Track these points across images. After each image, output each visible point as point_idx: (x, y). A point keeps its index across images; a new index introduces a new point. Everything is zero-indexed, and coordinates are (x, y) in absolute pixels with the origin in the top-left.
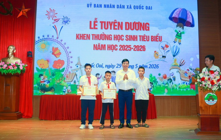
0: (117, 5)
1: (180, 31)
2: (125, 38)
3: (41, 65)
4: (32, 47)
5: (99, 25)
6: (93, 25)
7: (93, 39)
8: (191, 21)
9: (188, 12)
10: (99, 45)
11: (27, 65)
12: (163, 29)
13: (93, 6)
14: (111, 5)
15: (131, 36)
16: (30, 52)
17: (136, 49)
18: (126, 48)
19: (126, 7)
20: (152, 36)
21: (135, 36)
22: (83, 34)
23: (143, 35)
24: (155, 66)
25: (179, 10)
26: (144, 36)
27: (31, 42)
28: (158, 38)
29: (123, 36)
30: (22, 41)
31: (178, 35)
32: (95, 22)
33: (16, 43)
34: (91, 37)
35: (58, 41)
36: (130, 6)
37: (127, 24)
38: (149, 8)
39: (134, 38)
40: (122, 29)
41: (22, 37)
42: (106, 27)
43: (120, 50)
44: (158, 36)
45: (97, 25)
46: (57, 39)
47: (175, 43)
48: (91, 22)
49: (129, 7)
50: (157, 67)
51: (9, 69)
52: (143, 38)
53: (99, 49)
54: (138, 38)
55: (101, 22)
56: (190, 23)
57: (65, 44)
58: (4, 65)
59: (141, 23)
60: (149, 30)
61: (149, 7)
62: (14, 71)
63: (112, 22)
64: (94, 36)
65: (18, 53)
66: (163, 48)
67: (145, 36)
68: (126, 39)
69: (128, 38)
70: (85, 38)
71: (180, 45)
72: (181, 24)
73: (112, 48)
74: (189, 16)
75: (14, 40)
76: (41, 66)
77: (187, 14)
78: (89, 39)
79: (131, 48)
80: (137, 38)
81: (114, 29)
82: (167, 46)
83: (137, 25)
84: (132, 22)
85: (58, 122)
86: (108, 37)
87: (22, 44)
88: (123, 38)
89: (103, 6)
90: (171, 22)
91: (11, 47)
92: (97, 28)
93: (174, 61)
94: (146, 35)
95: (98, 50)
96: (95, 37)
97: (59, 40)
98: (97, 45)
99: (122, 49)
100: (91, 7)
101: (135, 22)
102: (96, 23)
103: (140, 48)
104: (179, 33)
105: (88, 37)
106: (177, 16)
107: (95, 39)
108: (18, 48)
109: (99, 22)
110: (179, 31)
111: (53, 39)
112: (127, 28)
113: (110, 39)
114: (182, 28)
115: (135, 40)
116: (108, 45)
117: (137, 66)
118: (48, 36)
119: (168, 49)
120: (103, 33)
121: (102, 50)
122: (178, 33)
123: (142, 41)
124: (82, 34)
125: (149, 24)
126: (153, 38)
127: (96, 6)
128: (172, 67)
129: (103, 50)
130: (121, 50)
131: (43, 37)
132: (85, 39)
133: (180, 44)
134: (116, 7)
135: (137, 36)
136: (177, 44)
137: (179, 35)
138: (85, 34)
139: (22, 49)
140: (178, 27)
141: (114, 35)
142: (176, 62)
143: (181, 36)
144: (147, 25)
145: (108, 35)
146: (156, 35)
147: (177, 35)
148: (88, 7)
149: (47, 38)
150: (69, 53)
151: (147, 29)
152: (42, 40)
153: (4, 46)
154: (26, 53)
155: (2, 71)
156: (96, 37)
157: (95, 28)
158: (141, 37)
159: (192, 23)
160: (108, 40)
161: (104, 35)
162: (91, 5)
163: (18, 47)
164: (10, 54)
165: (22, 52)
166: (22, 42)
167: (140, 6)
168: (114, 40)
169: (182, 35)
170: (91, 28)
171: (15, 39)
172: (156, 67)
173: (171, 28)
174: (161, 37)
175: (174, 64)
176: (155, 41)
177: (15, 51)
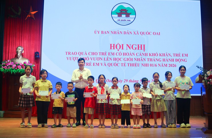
4: (39, 48)
11: (34, 65)
16: (38, 53)
27: (38, 43)
30: (30, 42)
33: (24, 44)
41: (30, 38)
51: (18, 69)
58: (13, 65)
62: (23, 71)
65: (25, 53)
75: (23, 42)
85: (65, 121)
87: (30, 45)
91: (20, 48)
108: (26, 49)
139: (30, 49)
153: (12, 47)
154: (34, 53)
155: (11, 71)
163: (26, 47)
165: (30, 53)
171: (23, 40)
177: (23, 52)
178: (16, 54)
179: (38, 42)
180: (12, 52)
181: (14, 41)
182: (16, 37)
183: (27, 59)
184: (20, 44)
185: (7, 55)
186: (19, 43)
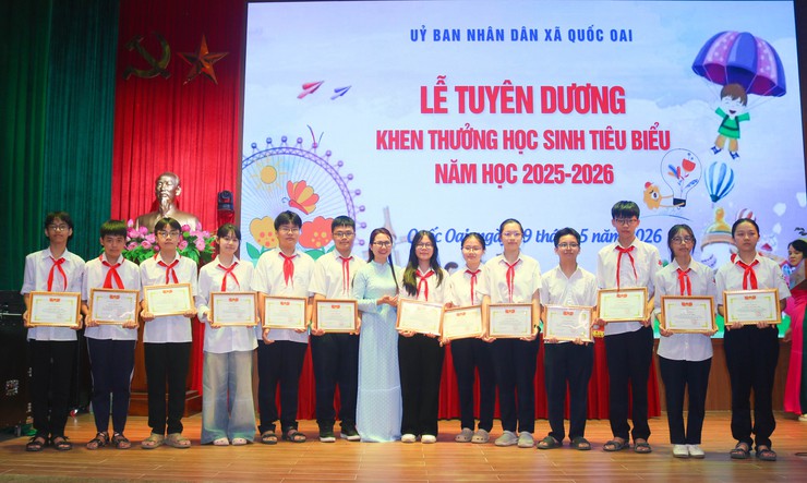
0: (513, 31)
1: (733, 112)
2: (541, 140)
3: (262, 235)
4: (232, 178)
5: (452, 99)
6: (432, 101)
7: (433, 147)
8: (773, 76)
9: (760, 45)
10: (454, 167)
12: (674, 105)
13: (429, 35)
14: (490, 31)
15: (563, 132)
16: (228, 194)
17: (580, 178)
18: (545, 173)
19: (542, 35)
20: (634, 133)
21: (576, 132)
22: (400, 129)
23: (604, 129)
24: (647, 234)
25: (728, 38)
26: (607, 133)
27: (229, 162)
28: (656, 136)
29: (536, 135)
30: (201, 160)
31: (727, 124)
32: (437, 90)
33: (180, 165)
34: (427, 139)
35: (315, 156)
36: (557, 31)
37: (549, 93)
38: (622, 36)
39: (573, 140)
40: (530, 110)
41: (200, 144)
42: (477, 106)
43: (525, 181)
44: (656, 132)
45: (444, 99)
46: (313, 151)
47: (716, 152)
48: (424, 90)
49: (552, 35)
50: (657, 239)
52: (605, 139)
53: (454, 181)
54: (588, 139)
55: (457, 89)
56: (770, 82)
57: (340, 164)
58: (146, 237)
59: (595, 89)
60: (623, 110)
61: (623, 31)
63: (496, 88)
64: (436, 136)
65: (187, 198)
66: (677, 173)
67: (612, 132)
68: (545, 145)
69: (553, 139)
70: (408, 144)
71: (737, 158)
72: (738, 86)
73: (498, 175)
74: (766, 56)
75: (176, 158)
76: (264, 240)
77: (756, 52)
78: (421, 147)
79: (562, 173)
80: (582, 139)
81: (505, 110)
82: (689, 166)
83: (582, 93)
84: (566, 84)
86: (485, 140)
87: (201, 168)
88: (533, 139)
89: (464, 35)
90: (700, 82)
91: (168, 179)
92: (445, 111)
93: (715, 215)
94: (614, 129)
95: (451, 182)
96: (441, 139)
97: (320, 152)
98: (446, 166)
99: (531, 178)
100: (423, 40)
101: (574, 85)
102: (442, 94)
103: (594, 174)
104: (732, 117)
105: (417, 140)
106: (721, 59)
107: (440, 147)
108: (187, 181)
109: (451, 89)
110: (729, 113)
111: (301, 150)
112: (549, 106)
113: (492, 144)
114: (739, 99)
115: (576, 148)
116: (484, 166)
117: (586, 236)
118: (284, 141)
119: (693, 175)
120: (468, 125)
121: (463, 182)
122: (727, 117)
123: (602, 148)
124: (397, 132)
125: (622, 92)
126: (639, 140)
127: (442, 35)
128: (710, 238)
129: (469, 182)
130: (531, 182)
131: (269, 143)
132: (407, 148)
133: (734, 156)
134: (507, 35)
135: (582, 132)
136: (724, 156)
137: (730, 127)
138: (407, 132)
139: (201, 183)
140: (728, 99)
141: (505, 132)
142: (723, 220)
143: (738, 129)
144: (617, 93)
145: (483, 132)
146: (648, 129)
147: (722, 125)
148: (414, 39)
149: (280, 148)
150: (353, 195)
151: (618, 107)
152: (264, 154)
153: (142, 175)
154: (214, 196)
156: (445, 140)
157: (438, 110)
158: (598, 136)
159: (776, 82)
160: (483, 147)
161: (469, 132)
162: (423, 33)
163: (187, 177)
164: (164, 200)
165: (200, 195)
166: (199, 162)
167: (590, 30)
168: (505, 147)
169: (741, 123)
170: (425, 110)
171: (177, 153)
172: (651, 238)
173: (701, 102)
174: (668, 133)
175: (715, 226)
176: (646, 148)
177: (178, 193)
178: (154, 199)
179: (229, 158)
180: (142, 192)
181: (148, 157)
182: (153, 144)
183: (194, 215)
184: (169, 165)
185: (125, 204)
186: (163, 162)
